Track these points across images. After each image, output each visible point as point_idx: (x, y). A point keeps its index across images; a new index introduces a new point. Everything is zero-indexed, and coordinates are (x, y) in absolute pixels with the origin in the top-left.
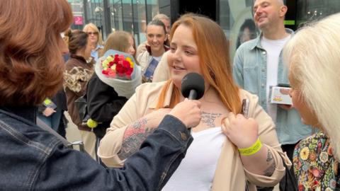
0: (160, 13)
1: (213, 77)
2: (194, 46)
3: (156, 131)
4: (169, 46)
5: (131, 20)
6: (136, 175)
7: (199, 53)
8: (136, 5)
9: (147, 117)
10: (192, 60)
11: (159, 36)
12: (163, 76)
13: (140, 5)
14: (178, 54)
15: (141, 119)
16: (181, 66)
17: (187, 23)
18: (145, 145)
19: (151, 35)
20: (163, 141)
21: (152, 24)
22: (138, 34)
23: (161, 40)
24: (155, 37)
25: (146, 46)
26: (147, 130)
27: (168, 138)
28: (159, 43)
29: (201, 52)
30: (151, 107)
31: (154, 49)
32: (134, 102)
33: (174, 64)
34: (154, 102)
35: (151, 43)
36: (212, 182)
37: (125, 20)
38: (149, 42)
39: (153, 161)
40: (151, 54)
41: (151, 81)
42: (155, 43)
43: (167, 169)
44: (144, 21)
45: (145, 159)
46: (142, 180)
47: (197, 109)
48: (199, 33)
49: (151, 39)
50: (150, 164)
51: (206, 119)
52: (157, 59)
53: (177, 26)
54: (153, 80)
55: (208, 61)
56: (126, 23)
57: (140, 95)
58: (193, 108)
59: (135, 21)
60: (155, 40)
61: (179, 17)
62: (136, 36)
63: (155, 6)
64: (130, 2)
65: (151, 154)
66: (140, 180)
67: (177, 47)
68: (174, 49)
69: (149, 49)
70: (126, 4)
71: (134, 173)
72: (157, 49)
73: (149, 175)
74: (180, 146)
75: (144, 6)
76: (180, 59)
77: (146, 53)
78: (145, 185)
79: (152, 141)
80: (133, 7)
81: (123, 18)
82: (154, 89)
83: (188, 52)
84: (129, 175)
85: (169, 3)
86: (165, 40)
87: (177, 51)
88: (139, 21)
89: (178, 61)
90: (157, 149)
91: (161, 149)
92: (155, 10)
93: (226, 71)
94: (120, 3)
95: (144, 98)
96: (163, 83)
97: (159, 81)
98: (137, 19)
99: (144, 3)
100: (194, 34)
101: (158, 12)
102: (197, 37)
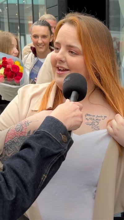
0: (47, 13)
1: (99, 77)
2: (78, 46)
3: (36, 133)
4: (53, 46)
5: (17, 21)
6: (15, 176)
7: (84, 54)
8: (23, 5)
9: (29, 119)
10: (76, 60)
11: (44, 37)
12: (46, 77)
13: (27, 5)
14: (62, 54)
15: (23, 121)
16: (65, 66)
17: (72, 22)
18: (26, 146)
19: (36, 36)
20: (44, 142)
21: (37, 24)
22: (25, 36)
23: (46, 41)
24: (40, 38)
25: (31, 48)
26: (29, 132)
27: (49, 140)
28: (45, 44)
29: (86, 53)
30: (34, 109)
31: (39, 50)
32: (16, 104)
33: (58, 64)
34: (36, 104)
35: (36, 44)
36: (96, 186)
37: (10, 21)
38: (34, 44)
39: (33, 163)
40: (36, 56)
41: (35, 83)
42: (40, 44)
43: (47, 171)
44: (31, 22)
45: (26, 160)
46: (22, 181)
47: (78, 112)
48: (84, 33)
49: (36, 40)
50: (30, 165)
51: (90, 121)
52: (41, 60)
53: (61, 25)
54: (37, 82)
55: (94, 62)
56: (12, 23)
57: (23, 97)
58: (75, 110)
59: (21, 22)
60: (40, 41)
61: (64, 16)
62: (22, 38)
63: (42, 6)
64: (17, 2)
65: (32, 155)
66: (19, 182)
67: (61, 47)
68: (58, 49)
69: (34, 50)
70: (11, 4)
71: (13, 174)
72: (42, 50)
73: (29, 176)
74: (60, 148)
75: (31, 6)
76: (63, 59)
77: (32, 54)
78: (25, 186)
79: (32, 143)
80: (20, 7)
81: (8, 19)
82: (37, 90)
83: (72, 52)
84: (8, 176)
85: (56, 3)
86: (51, 41)
87: (61, 51)
88: (25, 22)
89: (61, 61)
90: (37, 150)
91: (42, 150)
92: (42, 9)
93: (112, 72)
94: (6, 3)
95: (27, 99)
96: (46, 85)
97: (42, 82)
98: (23, 20)
99: (31, 3)
100: (79, 34)
101: (45, 13)
102: (81, 37)
